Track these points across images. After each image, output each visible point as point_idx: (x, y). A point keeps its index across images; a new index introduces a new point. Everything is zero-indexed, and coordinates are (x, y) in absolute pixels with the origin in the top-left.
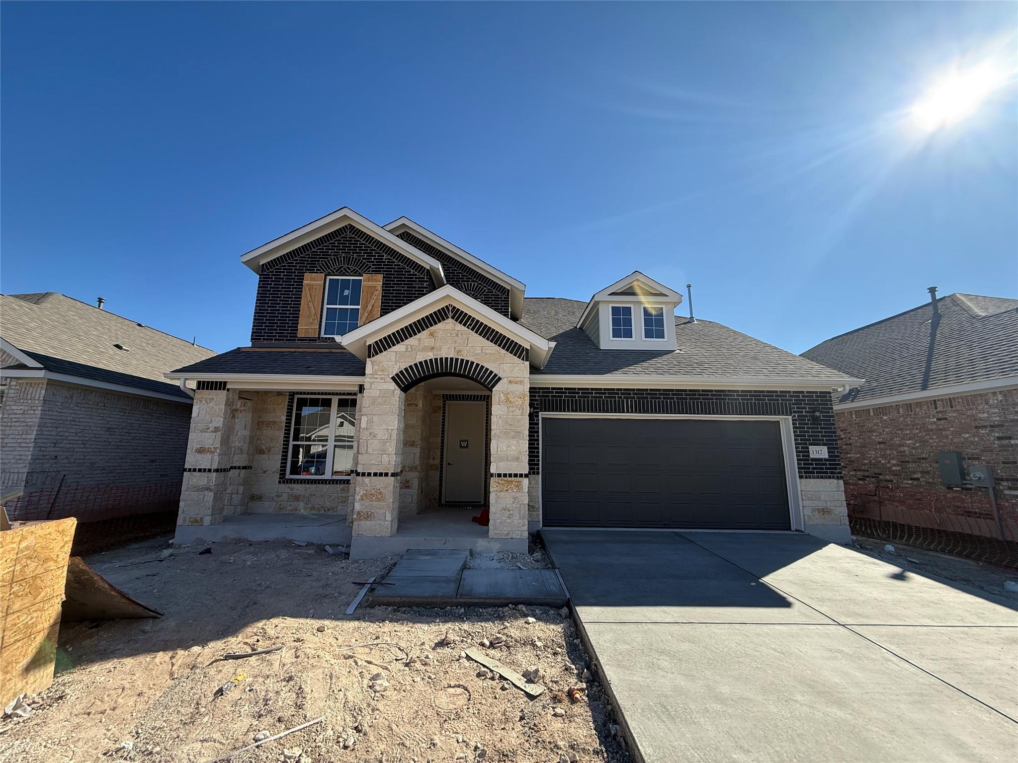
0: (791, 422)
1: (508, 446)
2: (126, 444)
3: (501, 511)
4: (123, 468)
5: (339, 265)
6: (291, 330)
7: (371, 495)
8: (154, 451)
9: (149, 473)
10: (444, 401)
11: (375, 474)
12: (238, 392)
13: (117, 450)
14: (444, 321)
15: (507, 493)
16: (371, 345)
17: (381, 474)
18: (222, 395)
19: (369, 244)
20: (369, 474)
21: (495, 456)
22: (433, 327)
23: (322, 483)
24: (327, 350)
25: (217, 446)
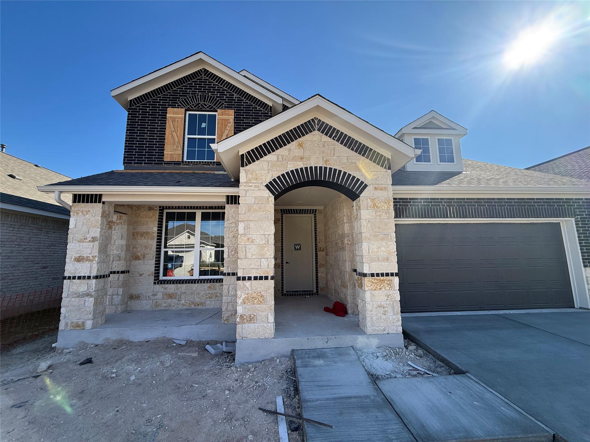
0: (574, 223)
1: (379, 248)
2: (18, 255)
3: (376, 308)
4: (15, 275)
5: (197, 102)
6: (158, 155)
7: (253, 298)
8: (44, 260)
9: (41, 278)
10: (282, 215)
11: (256, 278)
12: (113, 205)
13: (9, 260)
14: (311, 133)
15: (381, 292)
16: (243, 155)
17: (261, 278)
18: (97, 208)
19: (221, 85)
20: (250, 278)
21: (367, 257)
22: (301, 139)
23: (192, 283)
24: (191, 171)
25: (95, 255)
